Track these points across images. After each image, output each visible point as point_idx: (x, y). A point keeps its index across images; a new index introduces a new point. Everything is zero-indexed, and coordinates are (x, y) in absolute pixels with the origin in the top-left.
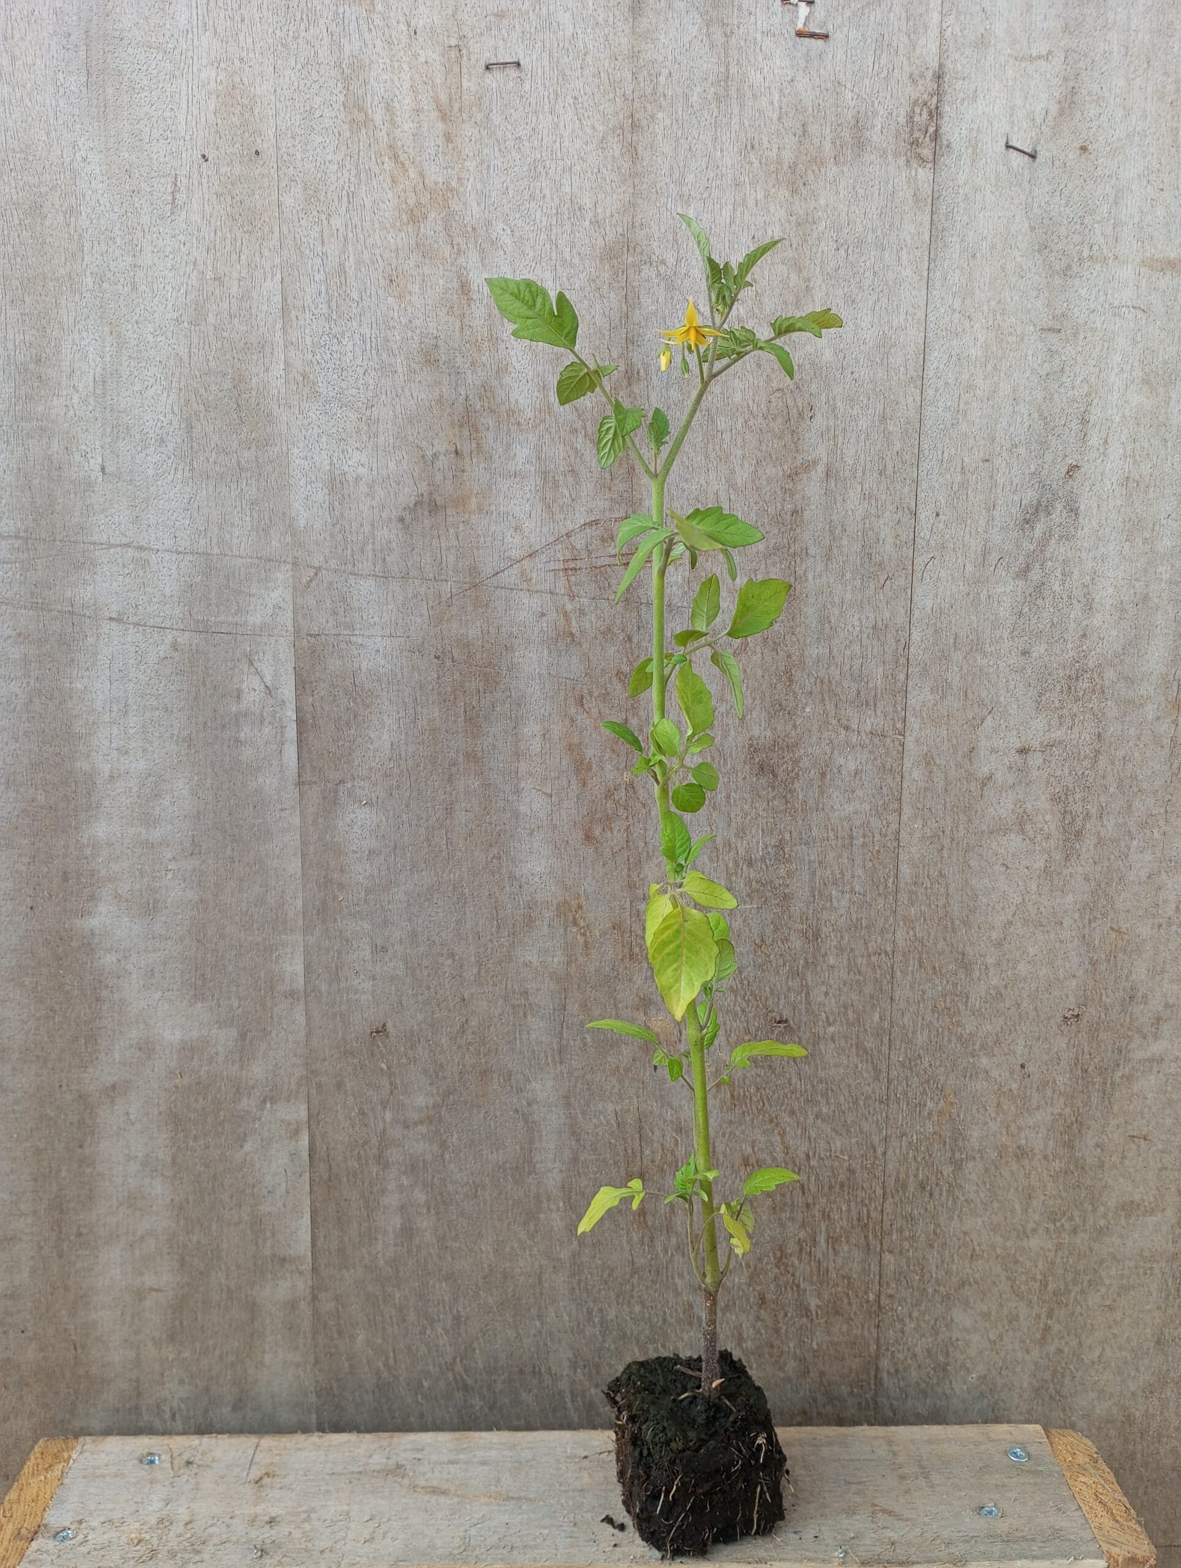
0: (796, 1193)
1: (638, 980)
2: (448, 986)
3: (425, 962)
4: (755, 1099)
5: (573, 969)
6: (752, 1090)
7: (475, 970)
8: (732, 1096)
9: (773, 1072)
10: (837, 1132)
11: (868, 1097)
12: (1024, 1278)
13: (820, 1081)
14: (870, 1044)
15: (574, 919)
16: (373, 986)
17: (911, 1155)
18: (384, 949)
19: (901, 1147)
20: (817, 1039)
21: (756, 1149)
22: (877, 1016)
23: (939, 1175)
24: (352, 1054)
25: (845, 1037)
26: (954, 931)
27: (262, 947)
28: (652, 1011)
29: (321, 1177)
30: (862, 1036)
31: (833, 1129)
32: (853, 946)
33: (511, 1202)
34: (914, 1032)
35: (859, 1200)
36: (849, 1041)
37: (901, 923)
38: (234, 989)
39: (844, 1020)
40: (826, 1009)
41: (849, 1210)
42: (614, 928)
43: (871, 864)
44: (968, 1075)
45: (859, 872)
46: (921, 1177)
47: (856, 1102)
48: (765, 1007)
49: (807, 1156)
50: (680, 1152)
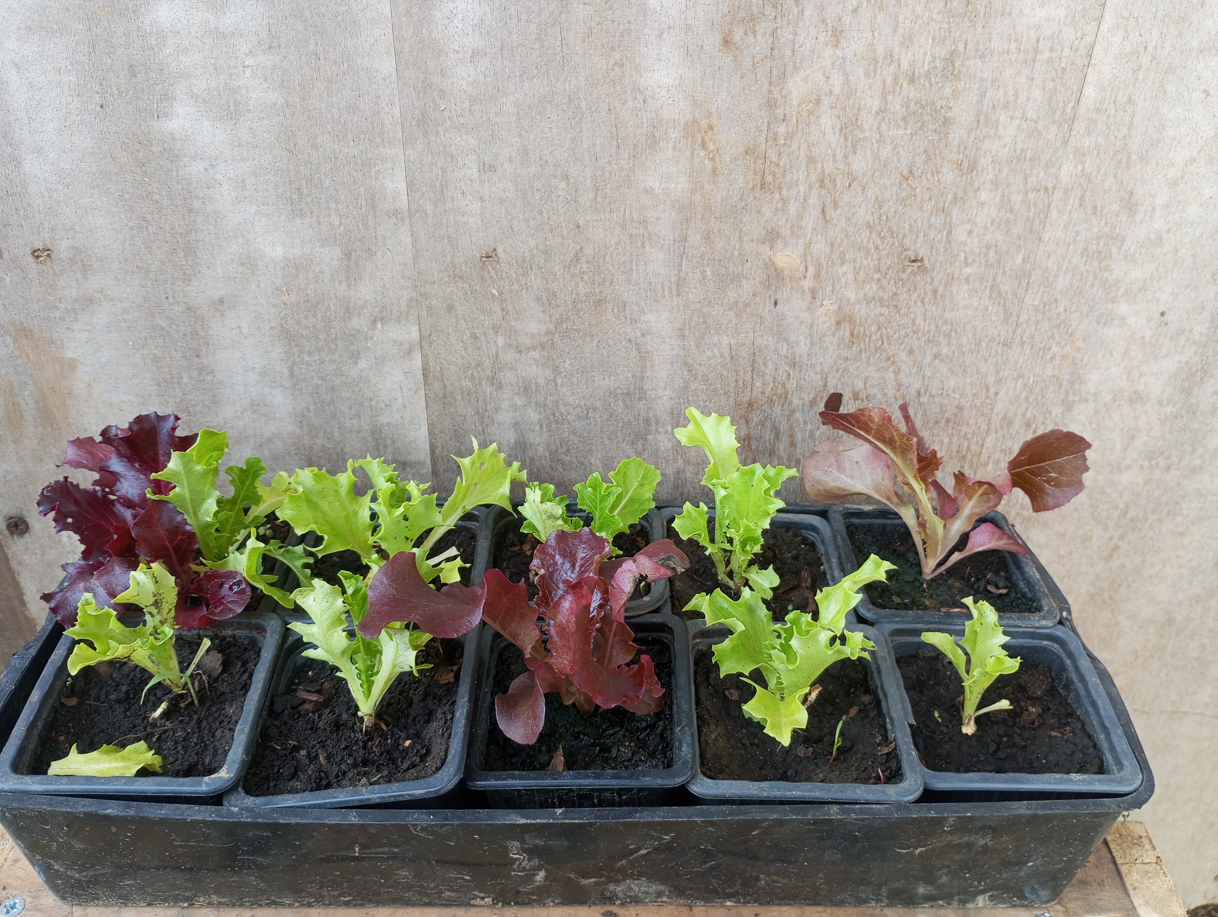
1: (768, 211)
2: (561, 211)
3: (538, 185)
4: (874, 337)
5: (697, 198)
6: (874, 328)
7: (591, 195)
8: (852, 334)
9: (898, 312)
10: (953, 372)
11: (992, 340)
12: (1106, 506)
13: (946, 322)
14: (1006, 286)
15: (703, 142)
16: (482, 208)
17: (1023, 396)
18: (493, 169)
19: (1015, 388)
20: (951, 279)
21: (867, 385)
22: (1020, 258)
23: (1048, 415)
24: (461, 278)
25: (981, 279)
26: (1128, 167)
27: (359, 162)
28: (780, 245)
29: (436, 395)
30: (999, 278)
31: (949, 369)
32: (1011, 181)
33: (621, 424)
34: (1056, 276)
35: (962, 434)
36: (985, 284)
37: (1071, 156)
38: (333, 205)
39: (983, 261)
40: (967, 249)
41: (950, 443)
42: (747, 153)
43: (1051, 85)
44: (1103, 320)
45: (1036, 93)
46: (1029, 415)
47: (978, 344)
48: (901, 245)
49: (919, 393)
50: (791, 385)
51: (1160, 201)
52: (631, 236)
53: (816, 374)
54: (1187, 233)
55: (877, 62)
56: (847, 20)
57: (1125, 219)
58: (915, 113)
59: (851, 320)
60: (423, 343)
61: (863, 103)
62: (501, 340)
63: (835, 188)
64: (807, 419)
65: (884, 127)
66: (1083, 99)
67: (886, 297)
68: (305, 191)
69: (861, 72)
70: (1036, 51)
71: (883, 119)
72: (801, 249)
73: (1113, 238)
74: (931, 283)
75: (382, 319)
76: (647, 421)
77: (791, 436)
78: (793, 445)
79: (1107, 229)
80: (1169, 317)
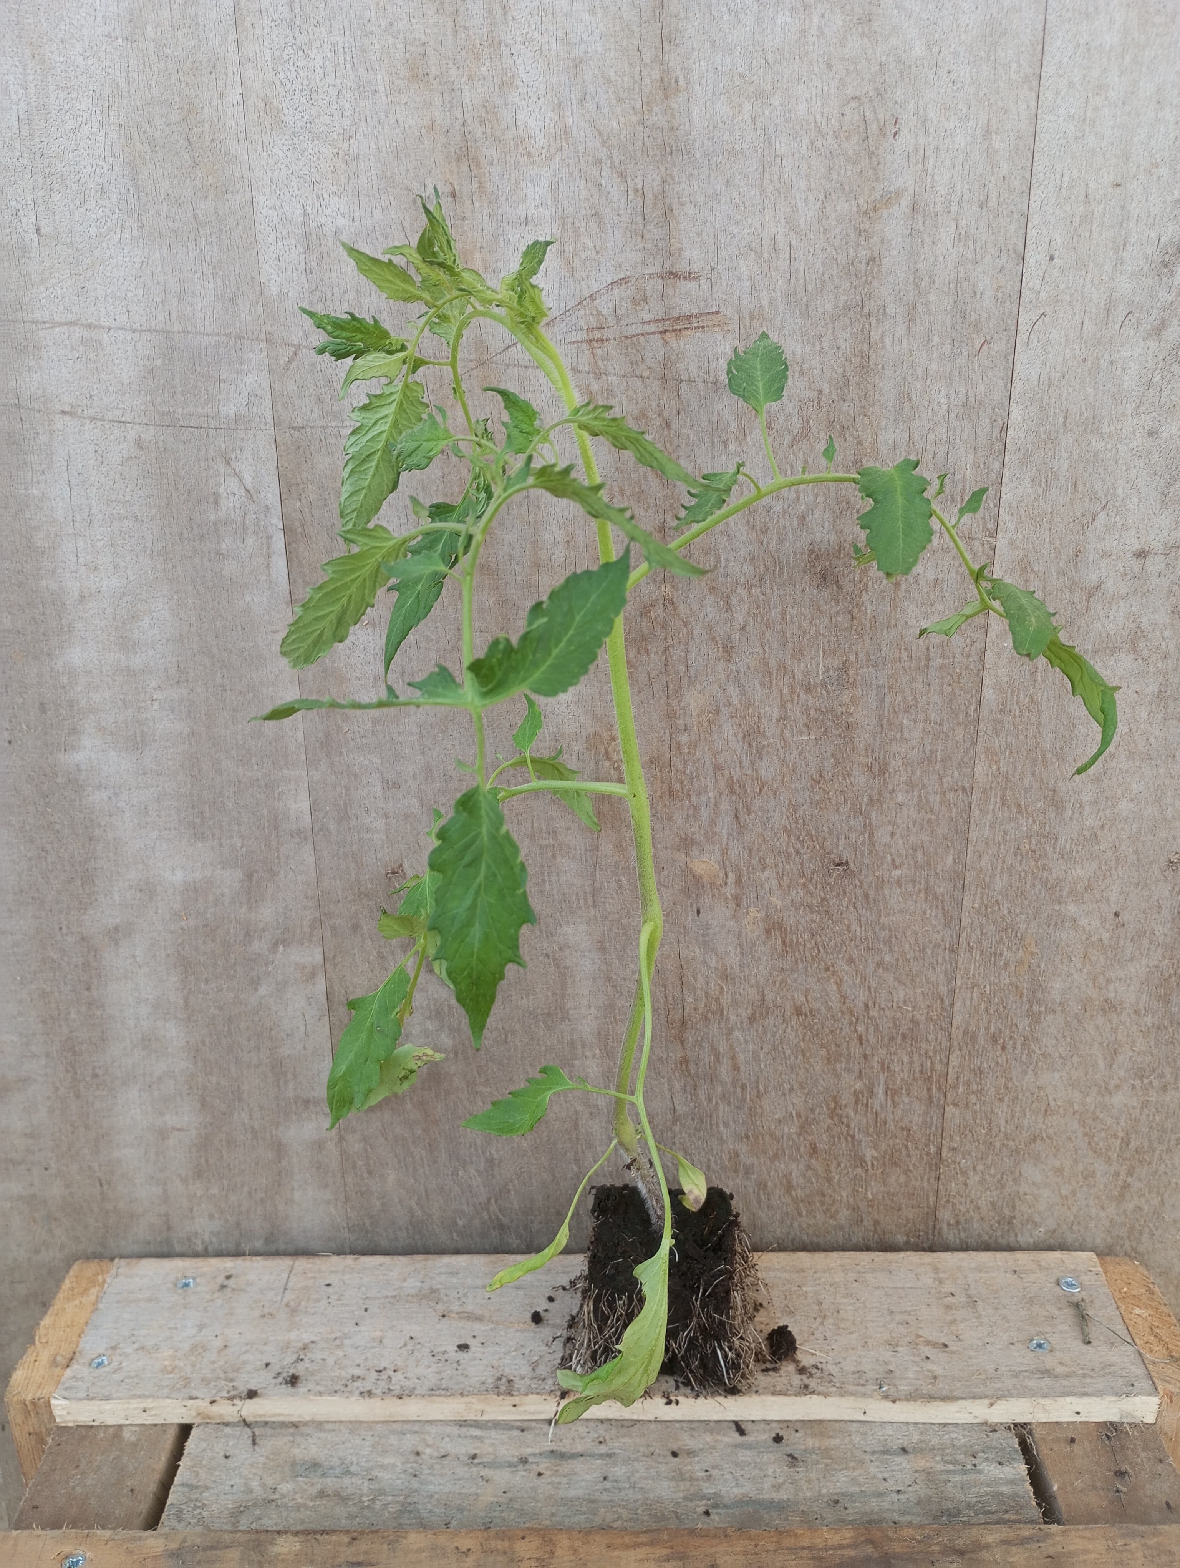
0: (852, 1044)
1: (679, 819)
3: (442, 798)
4: (809, 946)
5: (606, 807)
6: (807, 936)
8: (784, 942)
9: (831, 918)
10: (900, 982)
11: (937, 946)
12: (1103, 1135)
13: (883, 928)
14: (941, 888)
15: (607, 752)
16: (386, 824)
17: (982, 1007)
18: (396, 785)
19: (972, 998)
20: (881, 883)
21: (809, 998)
22: (951, 858)
23: (1014, 1028)
24: (367, 895)
25: (913, 881)
26: (1045, 764)
27: (262, 784)
28: (695, 851)
29: (341, 1021)
30: (932, 880)
31: (896, 979)
32: (926, 782)
33: (543, 1048)
34: (993, 876)
35: (922, 1052)
36: (918, 886)
37: (983, 756)
38: (236, 827)
39: (912, 863)
40: (893, 851)
41: (911, 1062)
42: (652, 762)
43: (949, 689)
44: (1053, 923)
45: (936, 698)
46: (992, 1030)
47: (923, 950)
48: (822, 847)
49: (867, 1006)
50: (726, 1000)
52: (541, 847)
53: (752, 987)
54: (1123, 829)
55: (771, 674)
56: (736, 637)
57: (1053, 816)
58: (816, 720)
59: (781, 927)
60: (327, 966)
61: (762, 711)
63: (745, 793)
64: (748, 1038)
65: (787, 734)
66: (984, 702)
67: (815, 902)
68: (208, 814)
69: (756, 682)
70: (928, 659)
71: (785, 726)
72: (718, 855)
73: (1044, 837)
74: (861, 887)
75: (284, 941)
76: (572, 1044)
77: (733, 1058)
78: (736, 1068)
79: (1036, 828)
80: (1126, 917)
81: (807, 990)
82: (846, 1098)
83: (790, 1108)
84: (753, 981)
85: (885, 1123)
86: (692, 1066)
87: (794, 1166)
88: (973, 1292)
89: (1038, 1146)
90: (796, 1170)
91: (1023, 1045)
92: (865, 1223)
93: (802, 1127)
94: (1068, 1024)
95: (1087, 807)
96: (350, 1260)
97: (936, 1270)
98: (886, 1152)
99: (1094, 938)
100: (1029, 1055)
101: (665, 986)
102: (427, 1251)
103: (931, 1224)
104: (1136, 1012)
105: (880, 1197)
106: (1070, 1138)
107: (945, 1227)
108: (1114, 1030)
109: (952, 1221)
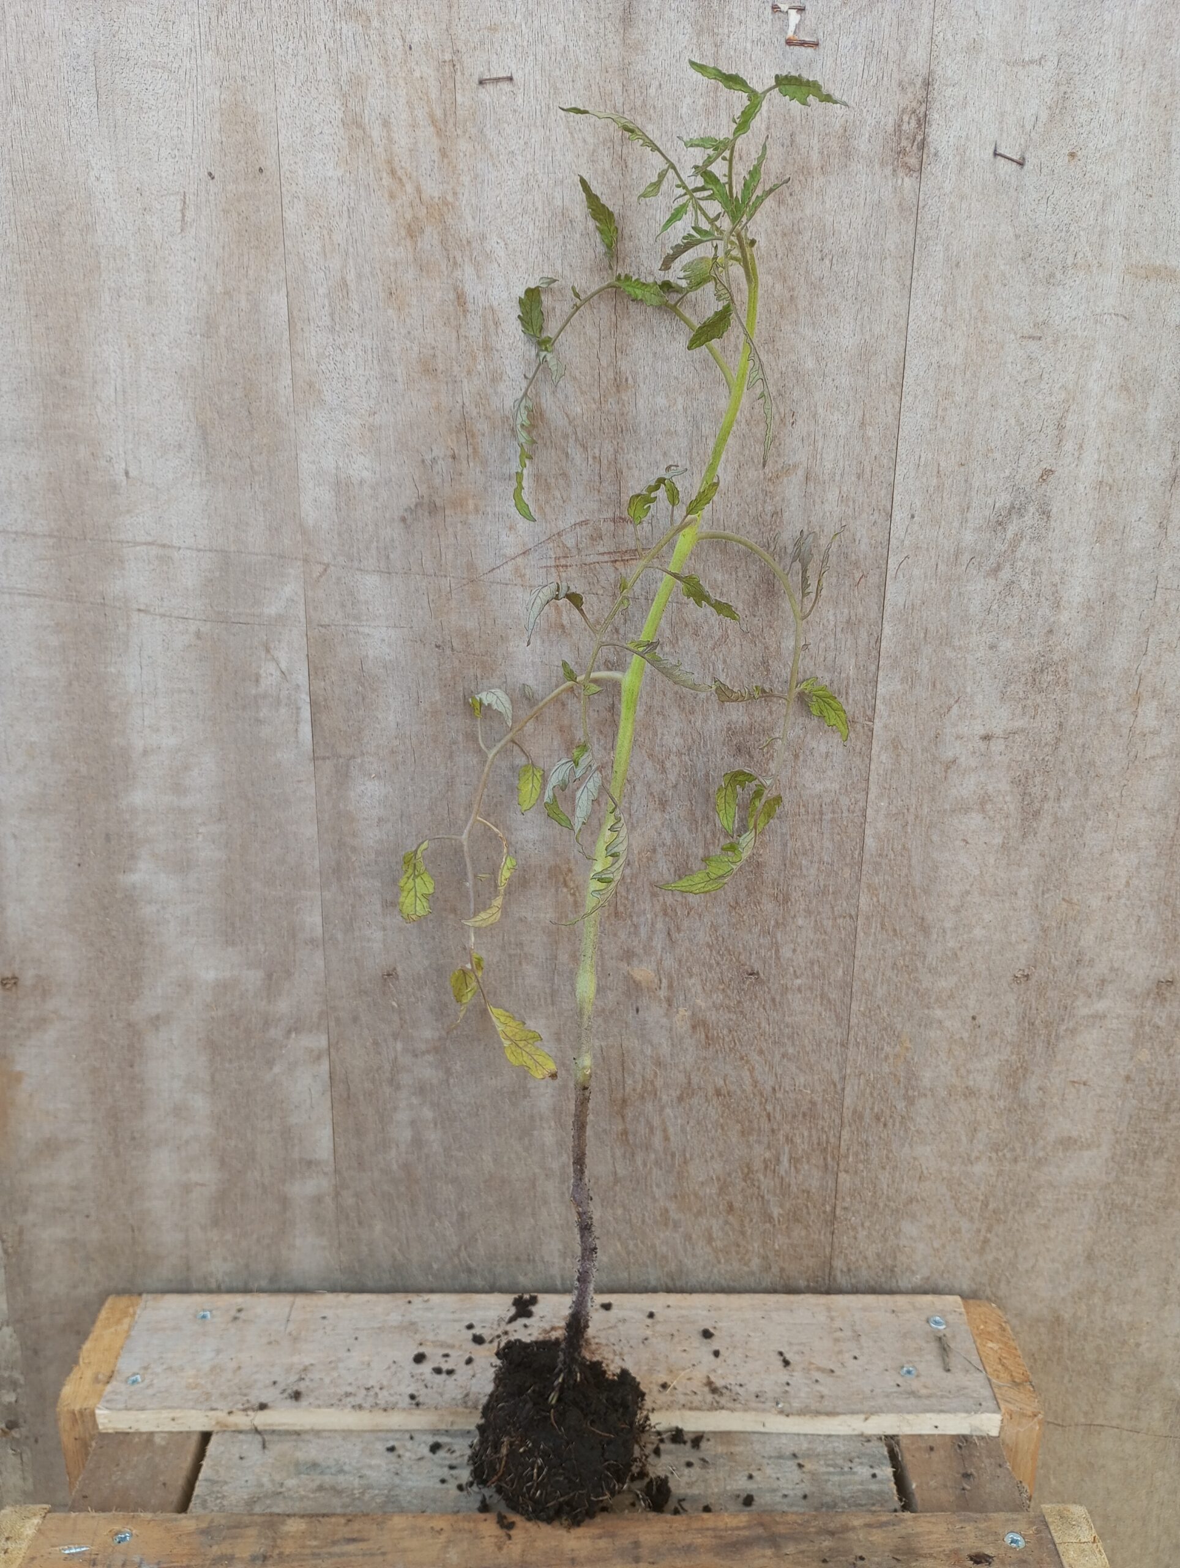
0: (762, 1120)
1: (622, 935)
2: (449, 936)
4: (727, 1039)
6: (725, 1032)
8: (707, 1037)
9: (745, 1017)
10: (801, 1070)
11: (830, 1041)
12: (967, 1198)
13: (787, 1026)
14: (834, 995)
15: (563, 880)
16: (383, 936)
17: (868, 1091)
18: (392, 904)
19: (859, 1084)
20: (785, 990)
21: (727, 1082)
22: (840, 971)
23: (893, 1109)
24: (366, 993)
25: (811, 989)
26: (915, 898)
27: (284, 901)
28: (635, 962)
29: (342, 1096)
30: (826, 988)
31: (798, 1067)
32: (820, 909)
33: (508, 1120)
34: (874, 986)
35: (819, 1127)
36: (815, 993)
37: (865, 890)
38: (260, 936)
39: (810, 974)
40: (794, 964)
41: (810, 1136)
43: (838, 837)
44: (923, 1024)
45: (827, 844)
46: (876, 1110)
47: (819, 1045)
48: (738, 960)
49: (774, 1089)
50: (659, 1083)
51: (948, 925)
52: (510, 956)
53: (680, 1072)
54: (977, 950)
55: (697, 822)
56: (669, 793)
57: (922, 939)
59: (704, 1024)
60: (331, 1050)
61: (690, 852)
62: (399, 1046)
64: (677, 1114)
66: (866, 848)
67: (732, 1004)
68: (238, 925)
69: (685, 829)
70: (821, 814)
72: (654, 964)
73: (915, 955)
74: (769, 992)
75: (296, 1029)
76: (532, 1117)
77: (665, 1130)
78: (667, 1139)
79: (908, 948)
80: (981, 1020)
81: (726, 1075)
82: (757, 1165)
83: (711, 1173)
84: (681, 1068)
85: (789, 1186)
86: (630, 1137)
87: (714, 1221)
88: (857, 1328)
89: (914, 1207)
90: (716, 1225)
91: (901, 1123)
92: (773, 1270)
93: (721, 1189)
94: (937, 1106)
95: (948, 932)
96: (342, 1297)
97: (829, 1309)
98: (790, 1210)
99: (957, 1037)
100: (906, 1131)
101: (609, 1071)
102: (406, 1290)
103: (827, 1270)
104: (991, 1097)
105: (785, 1247)
106: (940, 1201)
107: (839, 1274)
108: (974, 1112)
109: (845, 1269)
